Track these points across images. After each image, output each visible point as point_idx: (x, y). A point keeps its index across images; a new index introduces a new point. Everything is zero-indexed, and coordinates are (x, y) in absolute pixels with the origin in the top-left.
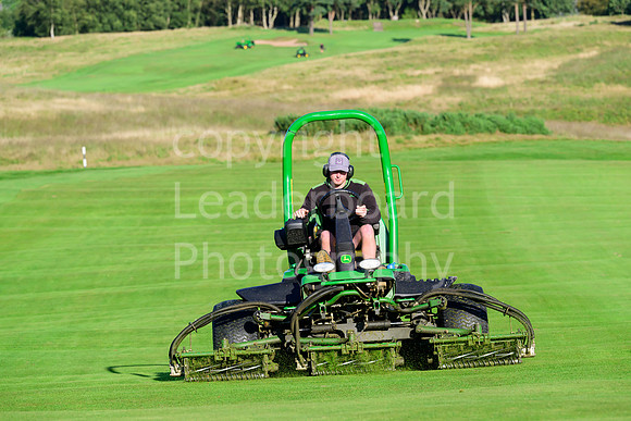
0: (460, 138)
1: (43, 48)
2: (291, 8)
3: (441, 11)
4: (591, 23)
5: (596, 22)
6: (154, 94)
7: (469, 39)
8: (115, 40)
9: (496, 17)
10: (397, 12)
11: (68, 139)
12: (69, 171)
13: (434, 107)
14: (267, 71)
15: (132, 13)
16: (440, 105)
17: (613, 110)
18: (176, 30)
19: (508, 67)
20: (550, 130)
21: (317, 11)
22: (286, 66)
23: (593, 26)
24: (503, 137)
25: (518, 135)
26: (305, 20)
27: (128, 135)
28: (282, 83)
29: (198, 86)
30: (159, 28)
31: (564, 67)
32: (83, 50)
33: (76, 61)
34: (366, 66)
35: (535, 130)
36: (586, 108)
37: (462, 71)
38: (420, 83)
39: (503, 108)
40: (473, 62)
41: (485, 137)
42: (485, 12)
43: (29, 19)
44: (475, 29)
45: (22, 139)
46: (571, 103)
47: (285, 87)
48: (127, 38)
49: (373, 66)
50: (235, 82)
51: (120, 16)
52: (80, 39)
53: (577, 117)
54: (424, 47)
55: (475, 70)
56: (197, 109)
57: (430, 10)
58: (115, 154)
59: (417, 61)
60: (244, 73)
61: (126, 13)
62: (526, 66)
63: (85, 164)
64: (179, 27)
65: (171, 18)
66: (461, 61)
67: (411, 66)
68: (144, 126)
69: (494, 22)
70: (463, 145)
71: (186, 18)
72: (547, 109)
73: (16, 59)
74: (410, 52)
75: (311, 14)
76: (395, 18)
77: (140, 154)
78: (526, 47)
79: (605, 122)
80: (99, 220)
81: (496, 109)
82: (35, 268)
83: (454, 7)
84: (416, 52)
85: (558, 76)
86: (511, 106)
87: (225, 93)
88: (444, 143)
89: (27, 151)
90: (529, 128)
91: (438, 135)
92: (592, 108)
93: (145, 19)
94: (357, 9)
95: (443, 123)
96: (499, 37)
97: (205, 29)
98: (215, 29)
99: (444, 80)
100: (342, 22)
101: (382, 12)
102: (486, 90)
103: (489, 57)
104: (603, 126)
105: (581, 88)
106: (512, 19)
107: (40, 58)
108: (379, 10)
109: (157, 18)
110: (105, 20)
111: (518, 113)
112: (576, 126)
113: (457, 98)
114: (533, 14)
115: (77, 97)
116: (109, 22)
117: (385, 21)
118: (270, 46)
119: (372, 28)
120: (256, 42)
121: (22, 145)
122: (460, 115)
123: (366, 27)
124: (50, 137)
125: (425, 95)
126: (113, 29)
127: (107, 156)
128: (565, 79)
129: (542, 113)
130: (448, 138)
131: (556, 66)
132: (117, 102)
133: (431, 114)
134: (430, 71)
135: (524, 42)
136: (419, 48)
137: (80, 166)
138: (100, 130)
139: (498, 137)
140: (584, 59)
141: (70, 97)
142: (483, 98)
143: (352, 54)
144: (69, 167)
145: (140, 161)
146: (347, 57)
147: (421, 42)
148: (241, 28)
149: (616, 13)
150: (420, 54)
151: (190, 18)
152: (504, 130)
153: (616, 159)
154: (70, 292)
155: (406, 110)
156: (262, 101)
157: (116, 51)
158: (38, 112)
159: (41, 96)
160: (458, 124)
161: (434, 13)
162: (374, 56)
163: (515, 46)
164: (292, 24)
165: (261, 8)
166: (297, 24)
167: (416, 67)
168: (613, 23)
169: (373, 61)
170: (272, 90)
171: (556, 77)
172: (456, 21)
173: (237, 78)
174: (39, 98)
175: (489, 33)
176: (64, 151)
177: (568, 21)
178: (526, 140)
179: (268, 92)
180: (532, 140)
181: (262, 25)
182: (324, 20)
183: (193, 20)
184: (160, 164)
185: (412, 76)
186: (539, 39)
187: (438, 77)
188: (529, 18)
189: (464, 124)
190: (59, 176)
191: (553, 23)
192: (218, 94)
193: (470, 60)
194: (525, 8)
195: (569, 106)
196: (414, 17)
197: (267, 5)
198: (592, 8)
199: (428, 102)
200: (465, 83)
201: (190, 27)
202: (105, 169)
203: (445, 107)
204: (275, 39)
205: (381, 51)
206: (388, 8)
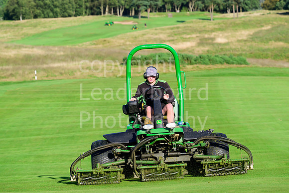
0: (208, 66)
1: (17, 26)
2: (130, 7)
3: (199, 8)
4: (268, 14)
5: (270, 13)
6: (68, 46)
7: (212, 21)
8: (50, 22)
9: (224, 11)
10: (179, 9)
11: (28, 67)
12: (29, 82)
13: (196, 52)
14: (119, 36)
15: (58, 10)
16: (198, 51)
17: (278, 53)
18: (78, 17)
19: (230, 34)
20: (249, 62)
21: (142, 8)
22: (128, 34)
23: (269, 15)
24: (228, 66)
25: (234, 65)
26: (137, 12)
27: (56, 65)
28: (126, 41)
29: (88, 43)
30: (70, 16)
31: (256, 33)
32: (35, 26)
33: (32, 31)
34: (165, 33)
35: (242, 62)
36: (265, 53)
37: (209, 36)
38: (189, 41)
39: (228, 53)
40: (214, 32)
41: (219, 66)
42: (219, 9)
43: (10, 12)
44: (215, 17)
45: (7, 67)
46: (259, 50)
47: (128, 43)
48: (55, 21)
49: (168, 33)
50: (105, 41)
51: (52, 11)
52: (34, 21)
53: (261, 56)
54: (191, 25)
55: (214, 35)
56: (87, 53)
57: (194, 7)
58: (50, 74)
59: (188, 31)
60: (109, 36)
61: (55, 9)
62: (238, 33)
63: (36, 78)
64: (79, 15)
65: (76, 11)
66: (208, 31)
67: (185, 33)
68: (64, 60)
69: (223, 13)
70: (209, 70)
71: (82, 11)
72: (248, 53)
73: (4, 31)
74: (185, 27)
75: (139, 9)
76: (178, 11)
77: (61, 74)
78: (238, 25)
79: (274, 59)
80: (42, 104)
81: (224, 53)
82: (14, 126)
83: (205, 6)
84: (188, 27)
85: (253, 38)
86: (231, 52)
87: (100, 46)
88: (201, 69)
89: (9, 73)
90: (239, 62)
91: (198, 65)
92: (268, 53)
93: (64, 12)
94: (161, 7)
95: (200, 60)
96: (226, 20)
97: (91, 17)
98: (95, 17)
99: (200, 40)
100: (154, 13)
101: (172, 9)
102: (220, 44)
103: (221, 29)
104: (273, 61)
105: (263, 43)
106: (232, 12)
107: (16, 30)
108: (170, 8)
109: (69, 11)
110: (45, 13)
111: (234, 55)
112: (261, 61)
113: (206, 48)
114: (241, 10)
115: (32, 48)
116: (47, 13)
117: (173, 13)
118: (121, 24)
119: (168, 16)
120: (114, 23)
121: (8, 70)
122: (208, 56)
123: (165, 16)
124: (20, 66)
125: (192, 47)
126: (49, 17)
127: (46, 75)
128: (256, 39)
129: (245, 55)
130: (203, 66)
131: (251, 33)
132: (51, 50)
133: (195, 55)
134: (194, 36)
135: (237, 22)
136: (189, 25)
137: (34, 79)
138: (43, 63)
139: (225, 66)
140: (264, 30)
141: (29, 48)
142: (218, 48)
143: (158, 28)
144: (29, 80)
145: (62, 77)
146: (156, 29)
147: (190, 23)
148: (108, 16)
149: (279, 9)
150: (190, 28)
151: (84, 12)
152: (228, 63)
153: (279, 76)
154: (29, 137)
155: (183, 53)
156: (117, 49)
157: (50, 27)
158: (15, 55)
159: (16, 47)
160: (207, 60)
161: (196, 9)
162: (168, 29)
163: (233, 24)
164: (131, 14)
165: (117, 7)
166: (133, 14)
167: (188, 34)
168: (278, 13)
169: (168, 31)
170: (122, 44)
171: (252, 38)
172: (206, 13)
173: (106, 39)
174: (15, 48)
175: (221, 18)
176: (27, 73)
177: (257, 13)
178: (238, 67)
179: (120, 46)
180: (241, 67)
181: (117, 15)
182: (146, 12)
183: (86, 12)
184: (70, 78)
185: (186, 38)
186: (244, 21)
187: (198, 39)
188: (239, 11)
189: (209, 60)
190: (24, 84)
191: (250, 14)
192: (97, 46)
193: (212, 31)
194: (237, 7)
195: (257, 51)
196: (186, 11)
197: (119, 6)
198: (268, 7)
199: (193, 50)
200: (210, 41)
201: (84, 16)
202: (45, 81)
203: (201, 52)
204: (123, 21)
205: (172, 26)
206: (175, 7)
